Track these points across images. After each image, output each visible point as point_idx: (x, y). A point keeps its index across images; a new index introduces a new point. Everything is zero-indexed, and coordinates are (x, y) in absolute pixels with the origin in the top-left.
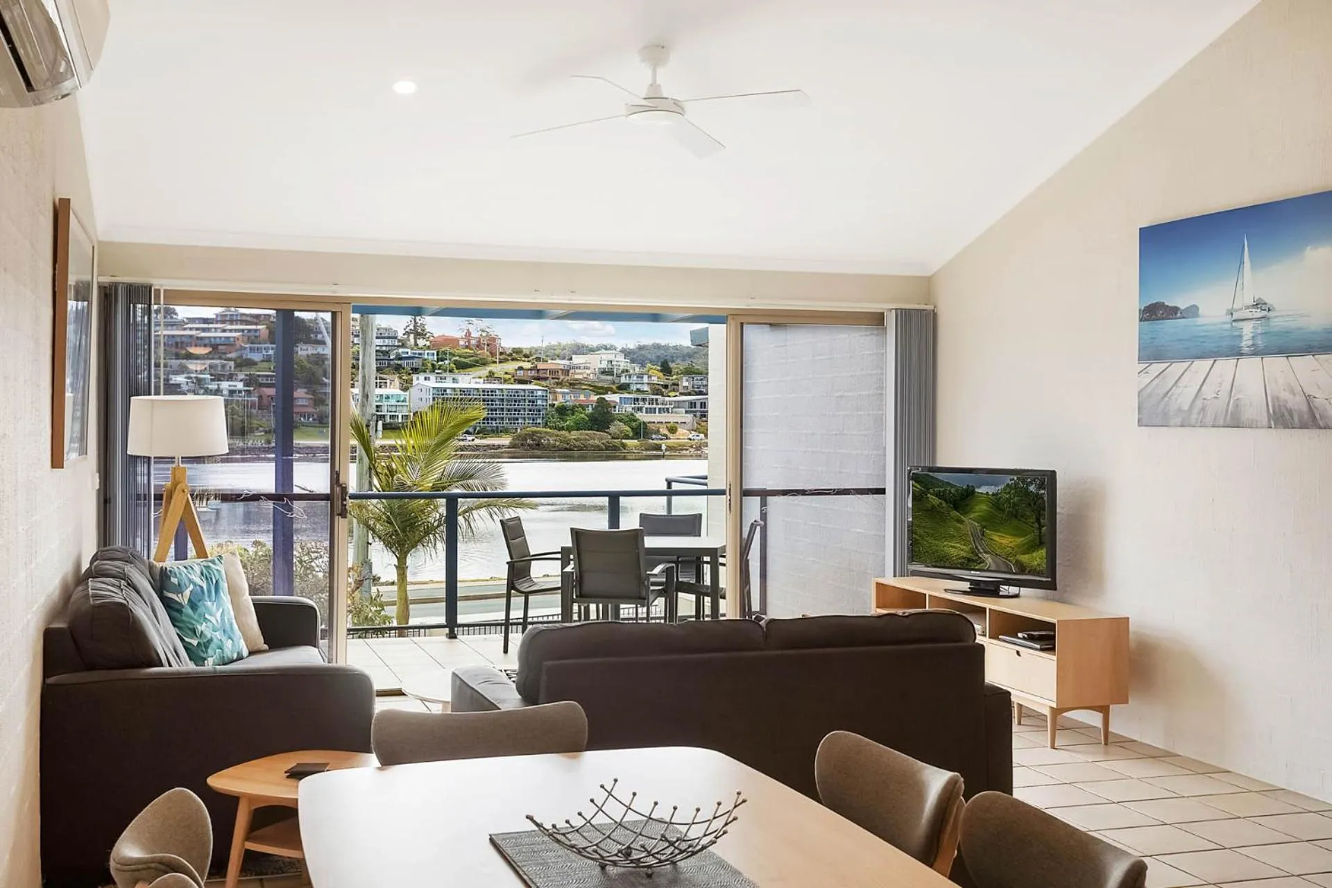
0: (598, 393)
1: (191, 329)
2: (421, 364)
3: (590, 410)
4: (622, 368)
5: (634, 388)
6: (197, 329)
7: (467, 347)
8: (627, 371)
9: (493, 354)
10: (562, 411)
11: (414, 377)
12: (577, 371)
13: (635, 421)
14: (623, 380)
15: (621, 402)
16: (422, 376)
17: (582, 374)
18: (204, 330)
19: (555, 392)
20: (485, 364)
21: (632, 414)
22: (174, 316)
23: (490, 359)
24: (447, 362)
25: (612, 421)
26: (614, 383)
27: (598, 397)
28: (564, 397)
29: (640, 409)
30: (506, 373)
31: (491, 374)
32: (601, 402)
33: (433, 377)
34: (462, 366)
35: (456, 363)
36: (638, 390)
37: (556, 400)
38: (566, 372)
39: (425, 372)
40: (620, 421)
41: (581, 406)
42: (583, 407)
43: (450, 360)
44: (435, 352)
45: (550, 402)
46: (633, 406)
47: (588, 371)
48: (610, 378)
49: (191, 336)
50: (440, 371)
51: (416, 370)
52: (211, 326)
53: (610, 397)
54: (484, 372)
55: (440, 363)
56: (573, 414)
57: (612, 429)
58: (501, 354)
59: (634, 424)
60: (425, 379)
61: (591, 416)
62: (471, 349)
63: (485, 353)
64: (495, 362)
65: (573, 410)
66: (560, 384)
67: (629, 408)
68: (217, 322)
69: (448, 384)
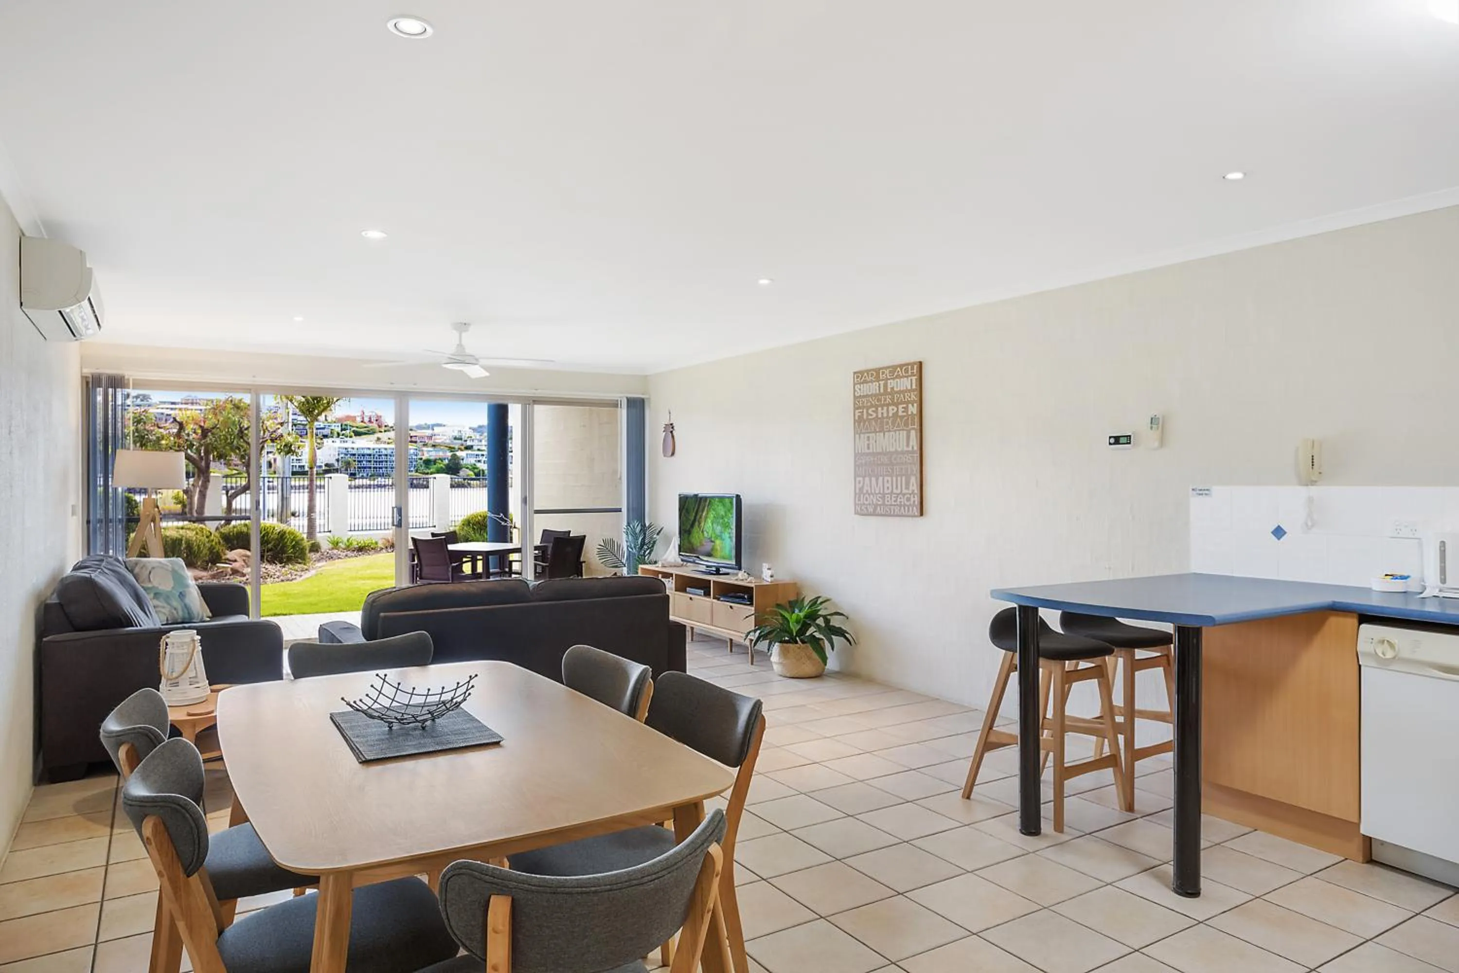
0: (451, 451)
1: (162, 408)
2: (330, 432)
3: (446, 462)
4: (467, 436)
5: (475, 448)
6: (167, 408)
7: (362, 422)
8: (471, 437)
9: (380, 427)
10: (428, 462)
11: (325, 440)
12: (438, 437)
13: (477, 468)
14: (469, 443)
15: (467, 457)
16: (330, 440)
17: (440, 439)
18: (172, 409)
19: (422, 451)
20: (374, 433)
21: (475, 465)
22: (150, 400)
23: (378, 429)
24: (348, 431)
25: (461, 468)
26: (462, 445)
27: (452, 453)
28: (429, 453)
29: (479, 461)
30: (389, 439)
31: (379, 439)
32: (454, 457)
33: (338, 440)
34: (357, 434)
35: (354, 431)
36: (479, 450)
37: (423, 455)
38: (430, 437)
39: (332, 437)
40: (467, 468)
41: (440, 459)
42: (441, 460)
43: (350, 429)
44: (340, 425)
45: (419, 457)
46: (475, 459)
47: (445, 437)
48: (460, 442)
49: (162, 414)
50: (343, 437)
51: (325, 436)
52: (177, 406)
53: (459, 454)
54: (374, 437)
55: (344, 432)
56: (435, 464)
57: (461, 473)
58: (386, 426)
59: (476, 471)
60: (333, 442)
61: (447, 466)
62: (365, 423)
63: (374, 425)
64: (381, 432)
65: (435, 462)
66: (425, 445)
67: (472, 461)
68: (182, 404)
69: (349, 445)
